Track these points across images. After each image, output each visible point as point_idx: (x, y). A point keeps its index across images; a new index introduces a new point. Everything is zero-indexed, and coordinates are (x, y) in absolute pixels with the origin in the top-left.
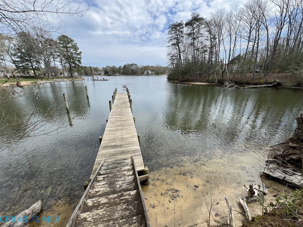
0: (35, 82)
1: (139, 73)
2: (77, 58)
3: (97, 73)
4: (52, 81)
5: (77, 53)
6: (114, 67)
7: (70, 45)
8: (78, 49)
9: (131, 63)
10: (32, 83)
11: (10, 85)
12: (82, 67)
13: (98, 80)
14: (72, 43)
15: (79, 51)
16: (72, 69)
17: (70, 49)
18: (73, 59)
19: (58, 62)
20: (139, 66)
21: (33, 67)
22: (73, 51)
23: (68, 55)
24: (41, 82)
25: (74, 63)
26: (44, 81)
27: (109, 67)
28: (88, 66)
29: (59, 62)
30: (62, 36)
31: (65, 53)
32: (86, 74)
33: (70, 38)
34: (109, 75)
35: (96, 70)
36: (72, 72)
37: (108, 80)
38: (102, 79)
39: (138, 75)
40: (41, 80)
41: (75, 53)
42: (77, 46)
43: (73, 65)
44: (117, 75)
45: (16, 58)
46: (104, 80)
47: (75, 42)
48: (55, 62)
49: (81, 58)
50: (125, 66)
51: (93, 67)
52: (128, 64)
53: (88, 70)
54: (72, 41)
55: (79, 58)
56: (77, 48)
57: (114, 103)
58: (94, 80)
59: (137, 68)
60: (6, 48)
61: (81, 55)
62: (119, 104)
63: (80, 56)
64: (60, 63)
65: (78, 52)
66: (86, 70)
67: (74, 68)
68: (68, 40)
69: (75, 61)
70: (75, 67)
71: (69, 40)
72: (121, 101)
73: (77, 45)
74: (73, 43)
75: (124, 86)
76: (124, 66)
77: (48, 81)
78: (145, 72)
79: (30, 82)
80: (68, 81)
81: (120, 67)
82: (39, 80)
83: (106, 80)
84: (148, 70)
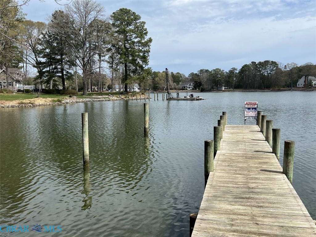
0: (59, 101)
1: (283, 84)
2: (141, 51)
3: (177, 87)
4: (88, 99)
5: (143, 41)
6: (217, 71)
7: (132, 27)
8: (146, 34)
9: (262, 61)
10: (53, 101)
11: (19, 104)
12: (149, 72)
13: (178, 99)
14: (136, 23)
15: (147, 38)
16: (129, 75)
17: (131, 35)
18: (132, 56)
19: (105, 63)
20: (281, 66)
21: (62, 73)
22: (136, 38)
23: (125, 46)
24: (68, 101)
25: (134, 62)
26: (74, 99)
27: (207, 71)
28: (161, 72)
29: (109, 62)
30: (121, 10)
31: (120, 43)
32: (156, 88)
33: (134, 13)
34: (203, 91)
35: (177, 78)
36: (128, 81)
37: (201, 99)
38: (188, 97)
39: (279, 90)
40: (70, 97)
41: (139, 42)
42: (145, 28)
43: (133, 68)
44: (224, 91)
45: (42, 57)
46: (192, 99)
47: (141, 20)
48: (102, 62)
49: (148, 51)
50: (245, 68)
51: (172, 73)
52: (252, 62)
53: (161, 80)
54: (137, 18)
55: (144, 52)
56: (144, 32)
57: (218, 152)
58: (169, 99)
59: (279, 72)
60: (33, 42)
61: (149, 46)
62: (237, 155)
63: (147, 48)
64: (109, 65)
65: (146, 40)
66: (156, 79)
67: (132, 75)
68: (130, 17)
69: (136, 60)
70: (134, 72)
71: (132, 17)
72: (242, 146)
73: (145, 25)
74: (138, 21)
75: (249, 106)
76: (243, 67)
77: (81, 100)
78: (301, 82)
79: (50, 99)
80: (116, 100)
81: (232, 72)
82: (67, 97)
83: (197, 100)
84: (308, 75)
